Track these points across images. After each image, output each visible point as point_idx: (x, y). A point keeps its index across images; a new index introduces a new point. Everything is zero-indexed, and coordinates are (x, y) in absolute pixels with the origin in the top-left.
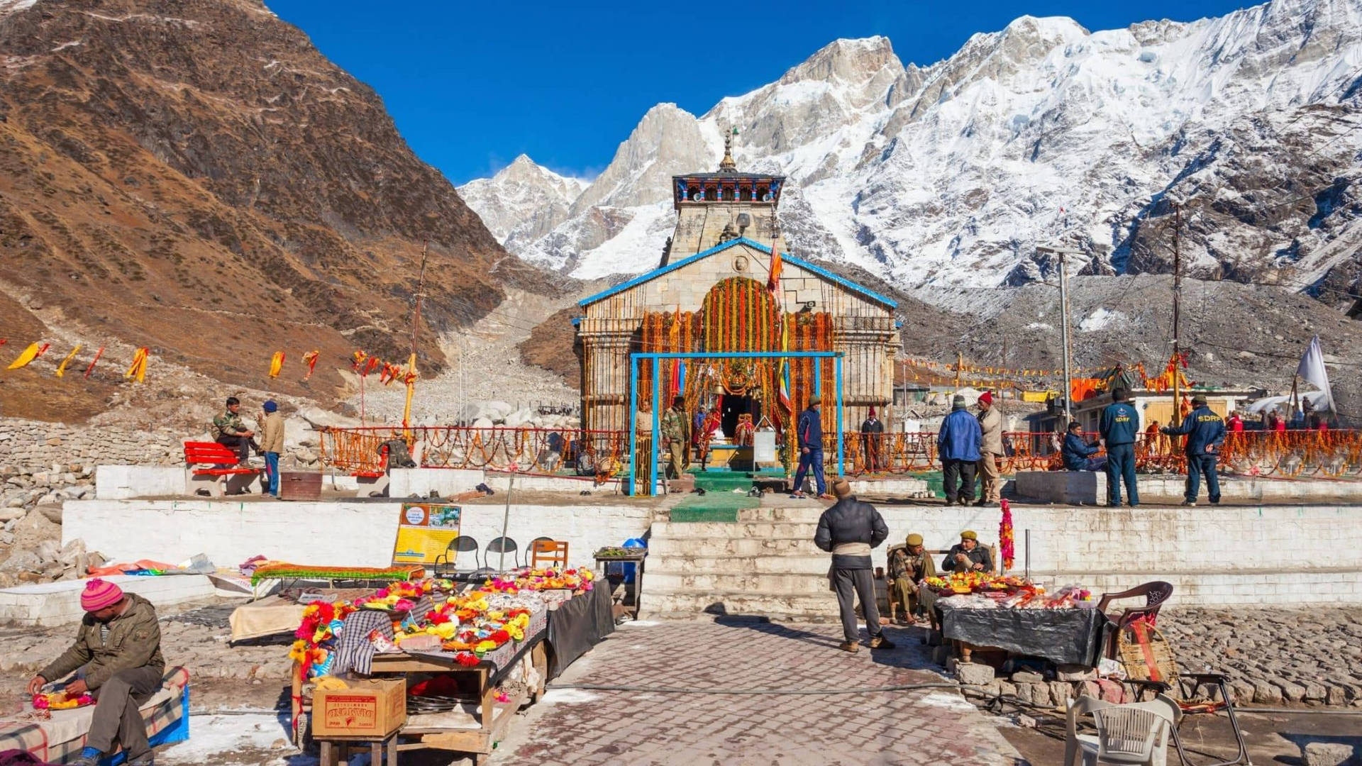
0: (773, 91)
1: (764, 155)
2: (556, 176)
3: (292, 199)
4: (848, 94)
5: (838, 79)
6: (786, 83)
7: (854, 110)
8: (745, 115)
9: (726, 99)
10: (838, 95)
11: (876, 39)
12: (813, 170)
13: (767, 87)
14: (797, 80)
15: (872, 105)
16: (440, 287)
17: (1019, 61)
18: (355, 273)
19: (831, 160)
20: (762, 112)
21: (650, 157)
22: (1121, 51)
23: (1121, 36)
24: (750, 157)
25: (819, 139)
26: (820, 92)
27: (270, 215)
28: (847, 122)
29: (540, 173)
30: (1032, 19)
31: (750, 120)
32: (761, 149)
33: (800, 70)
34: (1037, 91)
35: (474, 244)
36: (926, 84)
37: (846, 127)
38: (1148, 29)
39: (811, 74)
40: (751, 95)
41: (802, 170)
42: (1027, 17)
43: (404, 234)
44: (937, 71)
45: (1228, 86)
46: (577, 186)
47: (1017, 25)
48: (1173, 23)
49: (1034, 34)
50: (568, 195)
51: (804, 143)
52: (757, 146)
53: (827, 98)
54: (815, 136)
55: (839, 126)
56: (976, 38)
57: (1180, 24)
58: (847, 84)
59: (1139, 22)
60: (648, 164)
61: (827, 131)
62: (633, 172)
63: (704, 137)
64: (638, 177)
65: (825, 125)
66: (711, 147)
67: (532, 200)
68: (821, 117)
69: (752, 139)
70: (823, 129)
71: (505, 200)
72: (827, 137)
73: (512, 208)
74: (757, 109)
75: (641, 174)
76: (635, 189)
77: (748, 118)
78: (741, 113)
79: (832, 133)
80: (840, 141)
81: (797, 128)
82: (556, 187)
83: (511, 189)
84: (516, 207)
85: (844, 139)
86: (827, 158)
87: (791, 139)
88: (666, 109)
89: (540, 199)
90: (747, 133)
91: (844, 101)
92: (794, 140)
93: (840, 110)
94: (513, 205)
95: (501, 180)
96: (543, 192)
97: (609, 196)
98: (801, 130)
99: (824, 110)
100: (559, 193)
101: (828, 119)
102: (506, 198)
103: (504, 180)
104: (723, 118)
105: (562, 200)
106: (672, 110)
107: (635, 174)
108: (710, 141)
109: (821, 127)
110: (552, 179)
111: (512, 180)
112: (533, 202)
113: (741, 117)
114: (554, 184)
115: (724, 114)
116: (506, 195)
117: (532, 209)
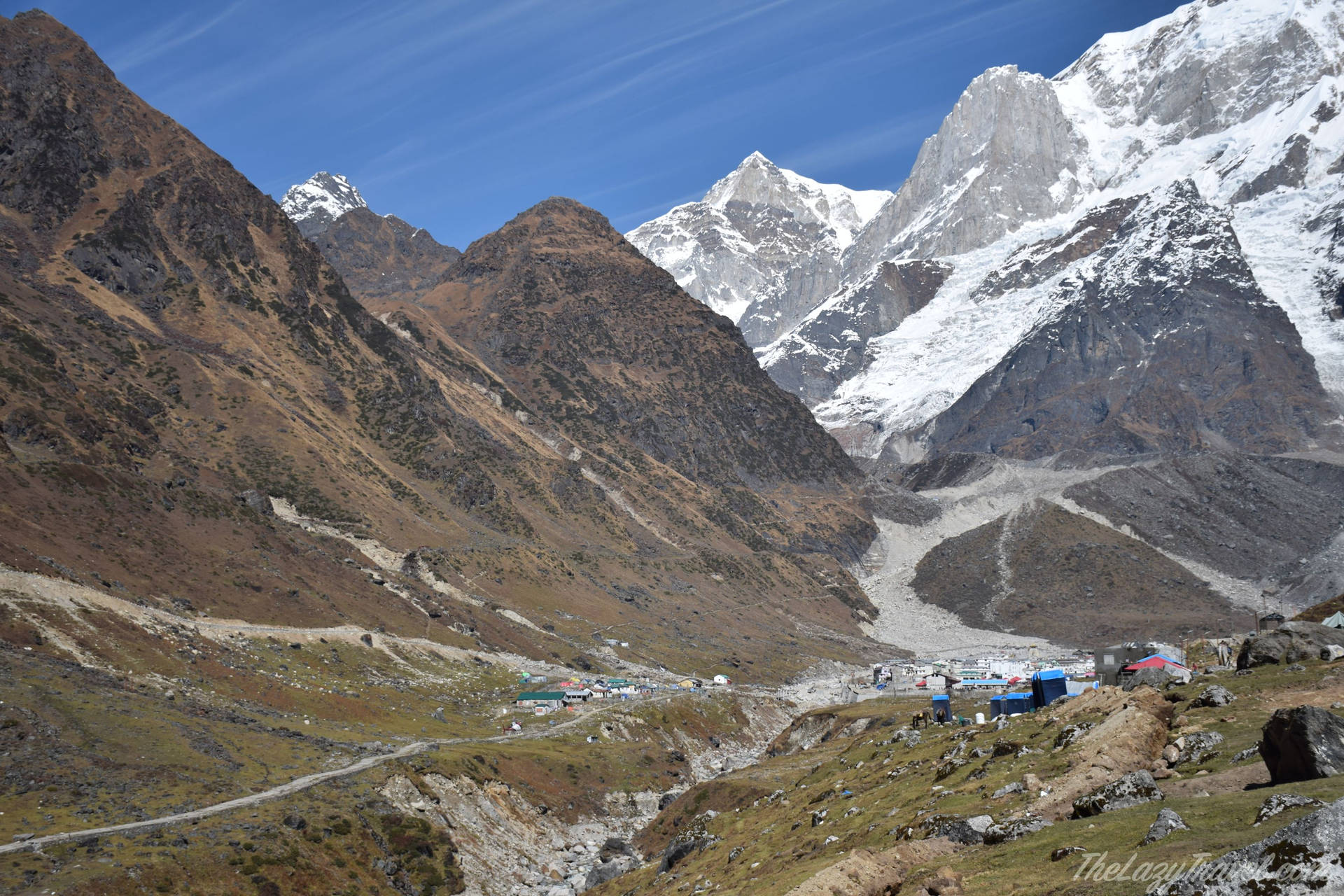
0: (1194, 17)
3: (719, 465)
8: (1142, 64)
9: (1108, 37)
10: (1313, 20)
12: (1264, 167)
16: (831, 528)
18: (775, 526)
19: (1298, 151)
20: (1171, 63)
21: (975, 162)
25: (1276, 106)
26: (1280, 21)
27: (710, 482)
28: (1329, 71)
29: (784, 183)
31: (1150, 75)
32: (1170, 128)
35: (840, 475)
37: (1327, 81)
40: (1151, 29)
41: (1243, 168)
43: (790, 478)
46: (848, 204)
50: (835, 215)
51: (1247, 116)
52: (1164, 122)
53: (1292, 29)
54: (1270, 101)
55: (1316, 80)
60: (973, 174)
61: (1291, 92)
62: (947, 189)
63: (1067, 112)
64: (955, 198)
65: (1287, 79)
66: (1080, 130)
67: (774, 232)
68: (1279, 66)
69: (1155, 107)
70: (1283, 87)
71: (730, 237)
72: (1291, 102)
73: (742, 250)
74: (1162, 55)
75: (961, 193)
76: (952, 220)
77: (1146, 72)
78: (1133, 62)
79: (1301, 94)
80: (1315, 108)
81: (1235, 89)
82: (811, 203)
83: (738, 213)
84: (751, 248)
85: (1323, 106)
86: (1289, 146)
87: (1225, 108)
88: (1000, 77)
89: (787, 228)
90: (1144, 101)
91: (1324, 31)
92: (1230, 111)
93: (1318, 50)
94: (743, 244)
95: (719, 198)
96: (790, 215)
97: (907, 231)
98: (1244, 91)
99: (1286, 53)
100: (816, 212)
101: (1293, 69)
102: (732, 233)
103: (725, 199)
104: (1100, 73)
105: (823, 226)
106: (1009, 79)
107: (951, 193)
108: (1079, 118)
109: (1281, 83)
110: (804, 190)
111: (738, 198)
112: (775, 235)
113: (1134, 71)
114: (808, 197)
115: (1103, 66)
116: (732, 227)
117: (772, 248)
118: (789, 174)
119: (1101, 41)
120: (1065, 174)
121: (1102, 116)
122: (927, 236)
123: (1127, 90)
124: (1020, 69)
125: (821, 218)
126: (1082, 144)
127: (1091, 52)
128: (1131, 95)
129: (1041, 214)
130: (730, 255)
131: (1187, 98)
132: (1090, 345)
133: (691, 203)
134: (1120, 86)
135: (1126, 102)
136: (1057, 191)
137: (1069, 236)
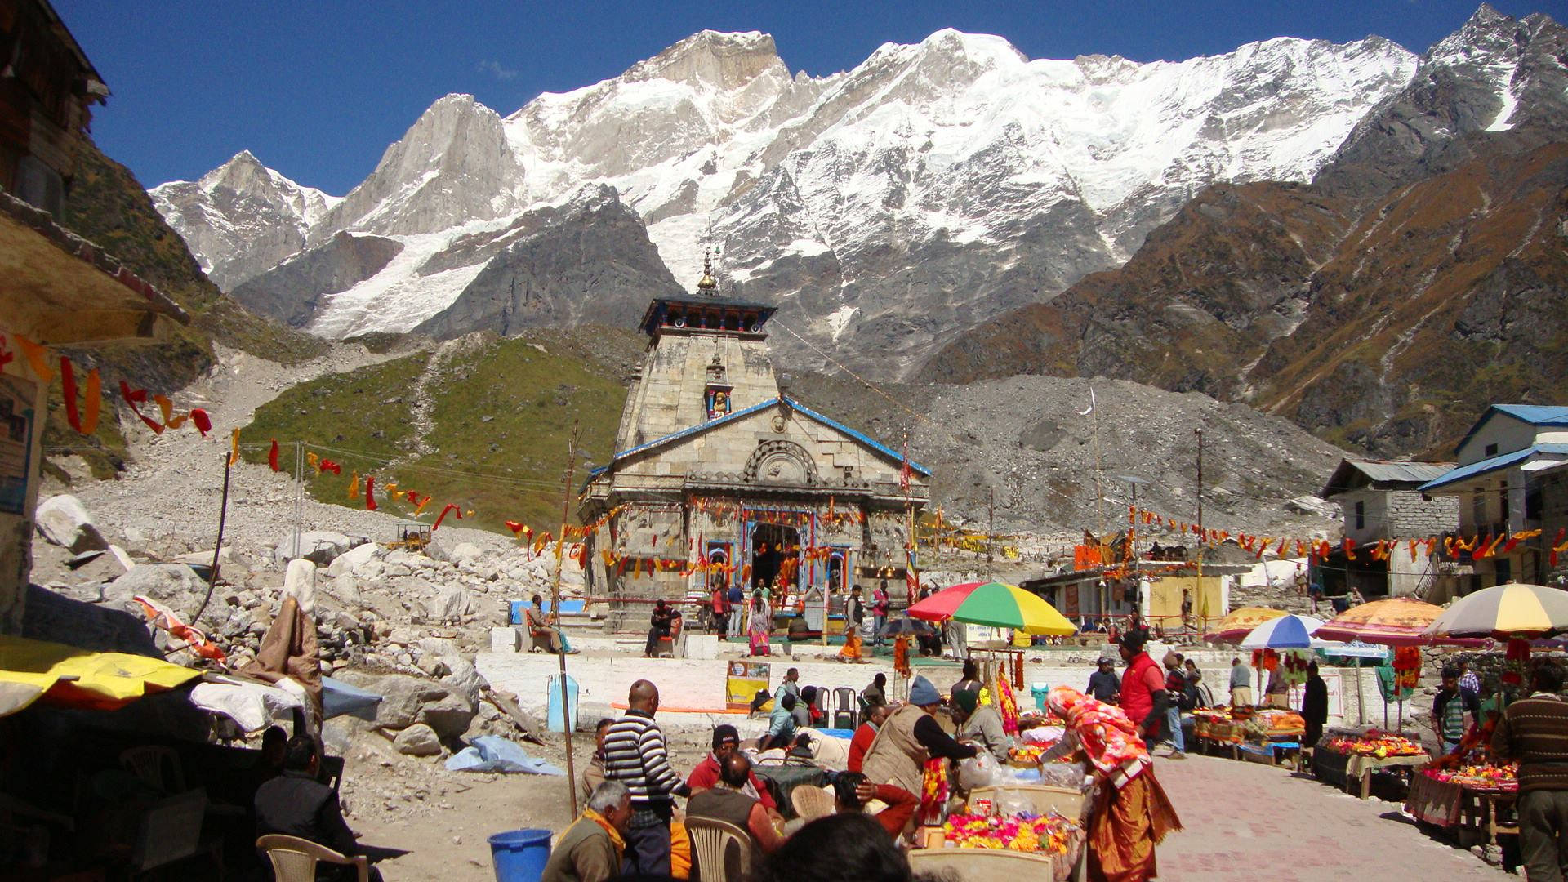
0: (613, 89)
1: (595, 175)
2: (293, 185)
4: (715, 104)
5: (702, 83)
6: (632, 80)
7: (722, 126)
8: (571, 118)
9: (545, 95)
10: (702, 103)
11: (754, 35)
12: (664, 200)
13: (604, 84)
14: (645, 78)
15: (747, 120)
17: (941, 84)
19: (689, 194)
20: (594, 119)
21: (431, 166)
22: (1066, 88)
23: (1065, 69)
24: (574, 177)
25: (673, 160)
26: (678, 99)
28: (712, 141)
29: (268, 180)
30: (959, 35)
31: (577, 127)
32: (591, 167)
33: (649, 66)
34: (964, 125)
36: (822, 99)
37: (710, 147)
38: (1101, 66)
39: (665, 73)
40: (581, 93)
41: (648, 200)
42: (950, 31)
44: (835, 85)
45: (1192, 146)
46: (321, 201)
47: (937, 38)
48: (1127, 62)
49: (959, 53)
50: (309, 211)
51: (650, 164)
53: (687, 108)
54: (668, 155)
55: (702, 145)
56: (887, 48)
57: (1134, 64)
58: (714, 89)
59: (1087, 54)
60: (429, 175)
61: (684, 151)
62: (405, 186)
63: (511, 144)
64: (412, 193)
65: (682, 141)
66: (520, 159)
67: (253, 218)
68: (675, 130)
69: (579, 152)
70: (677, 148)
71: (212, 215)
72: (684, 158)
73: (222, 227)
74: (587, 113)
75: (417, 189)
76: (407, 210)
77: (574, 123)
78: (565, 116)
79: (691, 154)
80: (702, 165)
81: (643, 144)
82: (290, 200)
83: (223, 198)
84: (229, 226)
85: (708, 163)
86: (683, 187)
87: (634, 157)
88: (460, 102)
89: (265, 216)
90: (572, 144)
91: (710, 112)
92: (639, 158)
93: (703, 124)
94: (224, 223)
95: (209, 185)
96: (270, 206)
97: (367, 217)
98: (649, 145)
99: (681, 122)
100: (294, 209)
101: (686, 135)
102: (214, 211)
103: (214, 184)
104: (537, 119)
105: (297, 219)
106: (466, 105)
107: (408, 189)
108: (520, 150)
109: (677, 143)
110: (284, 188)
111: (226, 185)
112: (255, 220)
113: (565, 122)
114: (288, 195)
115: (541, 116)
116: (215, 207)
117: (251, 230)
118: (274, 174)
119: (540, 97)
120: (505, 191)
121: (538, 152)
122: (384, 222)
123: (558, 135)
124: (477, 100)
125: (297, 213)
126: (521, 171)
127: (533, 104)
128: (561, 140)
129: (481, 215)
130: (210, 229)
131: (605, 145)
132: (524, 300)
133: (181, 182)
134: (553, 132)
135: (557, 145)
136: (497, 202)
137: (506, 231)
